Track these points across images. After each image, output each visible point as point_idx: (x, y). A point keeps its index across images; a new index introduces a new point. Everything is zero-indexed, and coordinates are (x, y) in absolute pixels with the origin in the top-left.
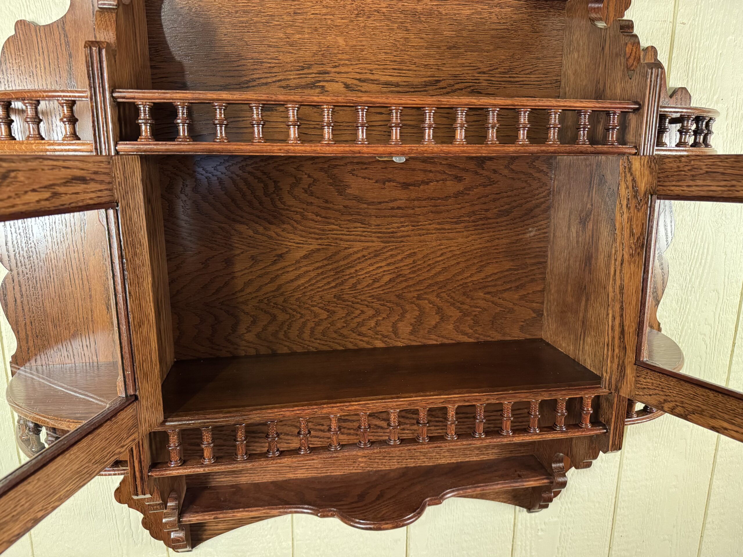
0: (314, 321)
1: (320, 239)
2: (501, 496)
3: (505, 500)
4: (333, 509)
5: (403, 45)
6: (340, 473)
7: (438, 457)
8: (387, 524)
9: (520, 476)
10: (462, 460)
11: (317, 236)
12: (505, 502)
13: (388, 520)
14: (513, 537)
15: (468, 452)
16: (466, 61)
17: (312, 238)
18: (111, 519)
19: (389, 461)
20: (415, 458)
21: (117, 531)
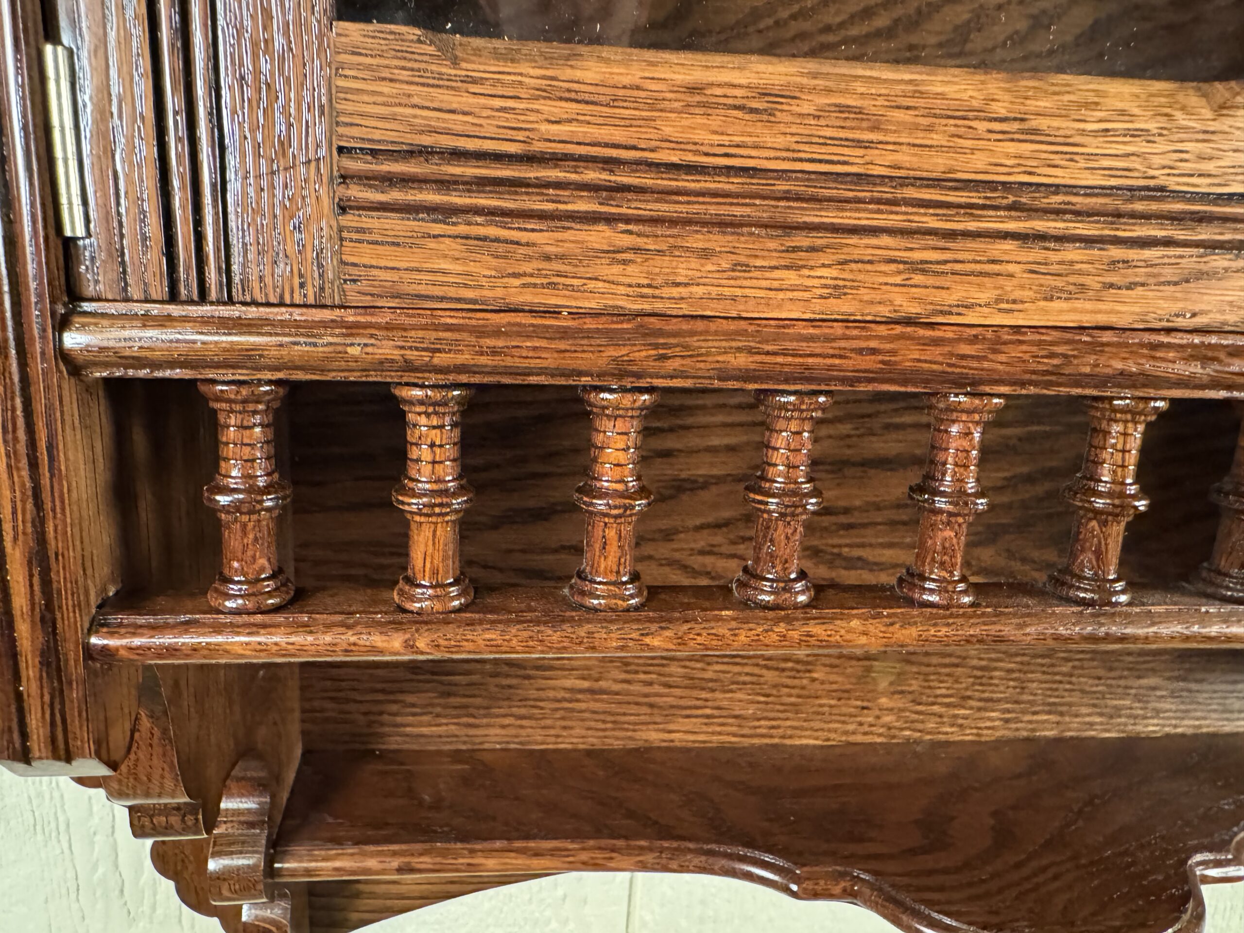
6: (812, 742)
7: (1140, 712)
18: (54, 834)
19: (978, 715)
20: (1064, 709)
21: (70, 875)
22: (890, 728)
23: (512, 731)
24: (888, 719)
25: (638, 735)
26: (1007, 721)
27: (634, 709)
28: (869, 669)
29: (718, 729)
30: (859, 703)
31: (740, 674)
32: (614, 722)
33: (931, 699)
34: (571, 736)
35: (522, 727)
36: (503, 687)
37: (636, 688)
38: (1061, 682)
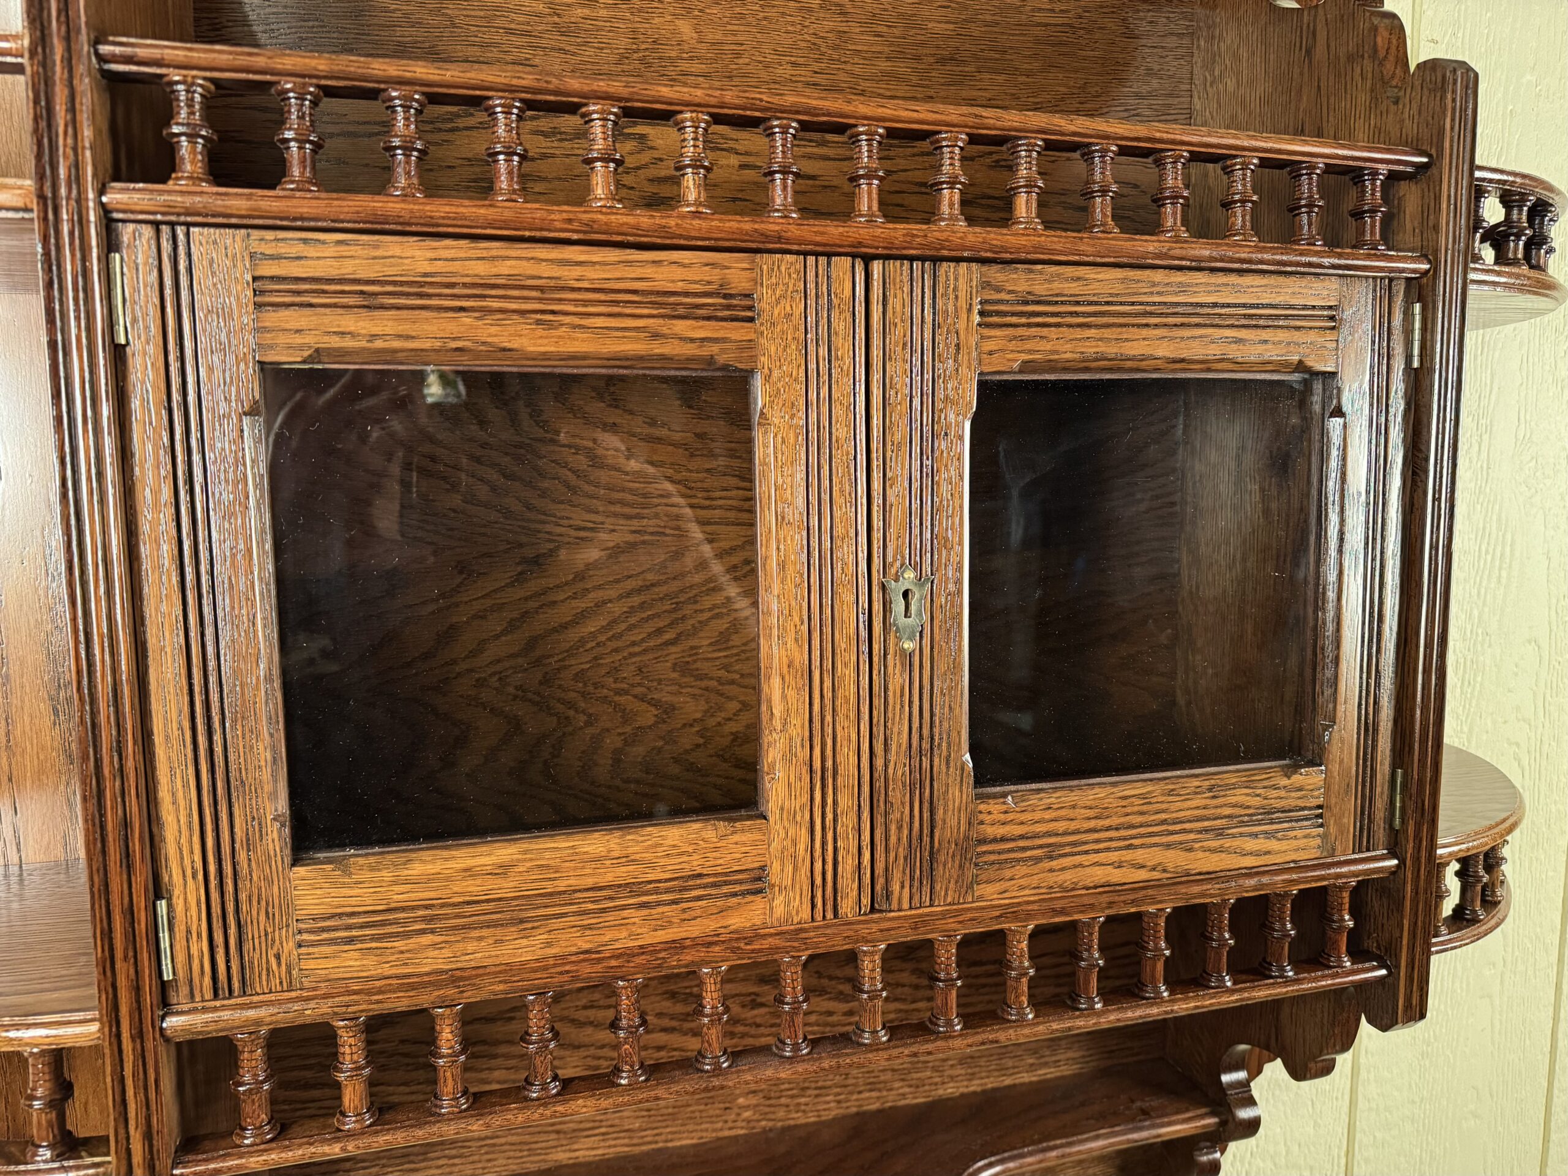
0: (620, 734)
1: (639, 517)
5: (835, 48)
6: (690, 1142)
7: (937, 1080)
9: (1146, 1113)
10: (995, 1085)
11: (627, 510)
15: (1010, 1063)
16: (980, 93)
17: (616, 515)
19: (816, 1100)
20: (882, 1085)
22: (749, 1122)
24: (747, 1114)
25: (549, 1157)
26: (839, 1102)
27: (544, 1137)
29: (613, 1143)
30: (722, 1105)
32: (529, 1150)
33: (778, 1094)
34: (495, 1166)
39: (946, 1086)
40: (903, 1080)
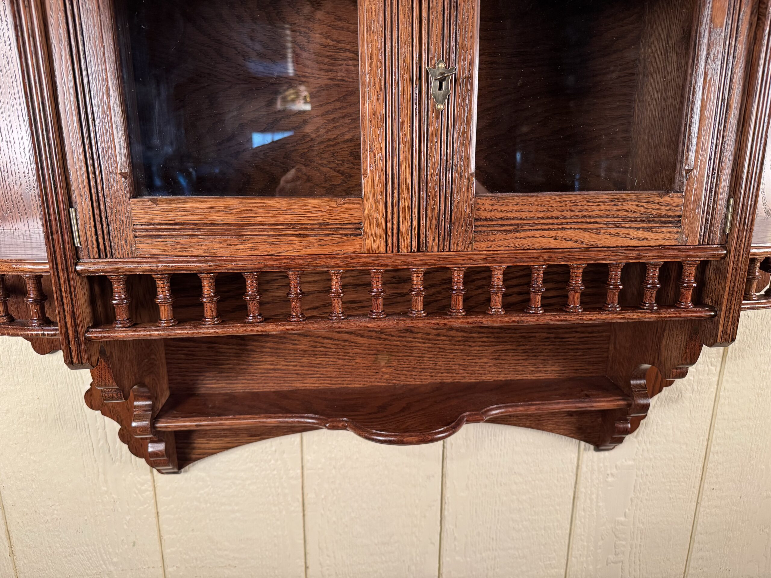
0: (324, 187)
1: (331, 71)
2: (562, 427)
3: (566, 433)
4: (345, 419)
6: (359, 386)
7: (482, 372)
8: (412, 436)
9: (587, 396)
10: (512, 378)
11: (326, 67)
12: (566, 435)
13: (414, 431)
14: (576, 483)
15: (521, 368)
17: (320, 69)
18: (84, 429)
19: (420, 374)
20: (454, 371)
21: (90, 445)
22: (387, 380)
23: (247, 385)
24: (386, 376)
25: (293, 385)
26: (432, 376)
27: (290, 375)
28: (377, 358)
29: (323, 382)
30: (374, 371)
31: (329, 361)
32: (284, 380)
33: (402, 369)
34: (268, 386)
35: (249, 383)
36: (241, 369)
37: (291, 368)
38: (450, 361)
39: (486, 375)
40: (464, 370)
